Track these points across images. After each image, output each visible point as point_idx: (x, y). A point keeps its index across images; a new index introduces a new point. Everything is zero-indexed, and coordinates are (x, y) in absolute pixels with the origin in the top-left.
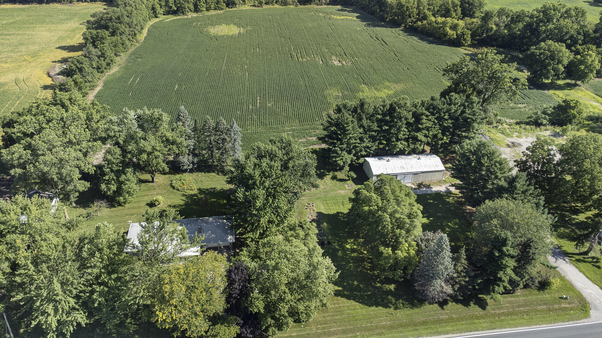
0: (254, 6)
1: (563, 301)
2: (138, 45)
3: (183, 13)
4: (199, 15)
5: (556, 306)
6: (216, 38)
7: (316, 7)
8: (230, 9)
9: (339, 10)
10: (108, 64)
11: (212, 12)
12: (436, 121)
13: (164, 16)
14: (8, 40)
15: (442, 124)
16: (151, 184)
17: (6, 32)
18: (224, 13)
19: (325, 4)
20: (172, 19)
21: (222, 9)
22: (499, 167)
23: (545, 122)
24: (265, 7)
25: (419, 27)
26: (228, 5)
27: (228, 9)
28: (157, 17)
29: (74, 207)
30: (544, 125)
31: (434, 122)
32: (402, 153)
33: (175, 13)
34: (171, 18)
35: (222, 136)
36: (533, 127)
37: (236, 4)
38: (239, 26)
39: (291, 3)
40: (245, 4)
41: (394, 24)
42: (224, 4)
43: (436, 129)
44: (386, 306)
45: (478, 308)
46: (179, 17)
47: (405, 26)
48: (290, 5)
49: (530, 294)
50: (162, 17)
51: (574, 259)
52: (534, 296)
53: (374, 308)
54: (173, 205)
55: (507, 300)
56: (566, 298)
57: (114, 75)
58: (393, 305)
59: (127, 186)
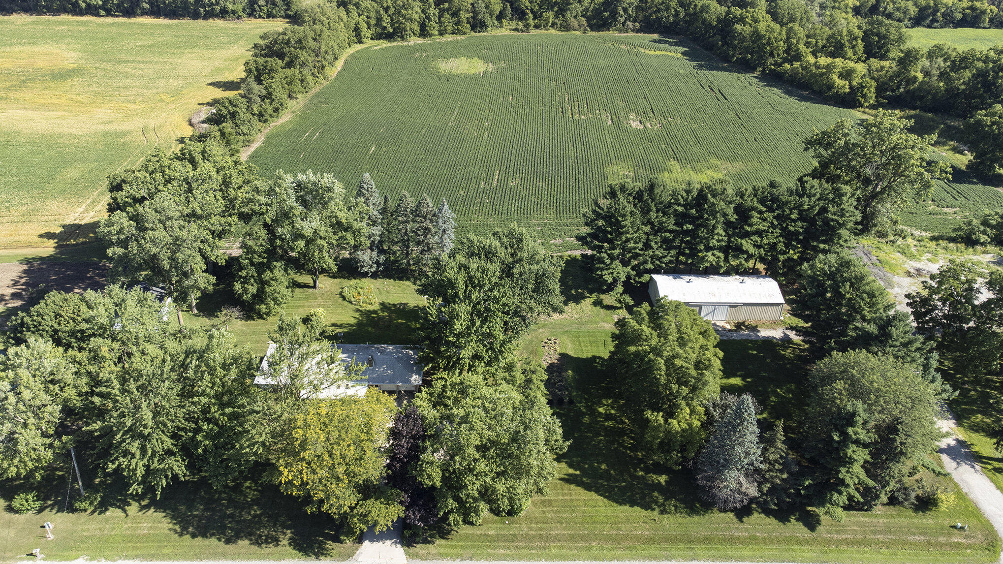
0: (516, 30)
1: (956, 532)
2: (326, 83)
3: (402, 38)
4: (428, 41)
5: (942, 539)
6: (448, 78)
7: (616, 34)
8: (478, 34)
9: (655, 41)
10: (276, 110)
11: (448, 38)
12: (776, 223)
13: (372, 41)
14: (142, 69)
15: (787, 227)
16: (311, 290)
17: (139, 59)
18: (465, 40)
19: (633, 31)
20: (384, 46)
21: (464, 33)
22: (868, 300)
23: (983, 238)
24: (533, 32)
25: (786, 72)
26: (473, 28)
27: (473, 34)
28: (361, 42)
29: (195, 315)
30: (983, 244)
31: (772, 223)
32: (712, 271)
33: (389, 37)
34: (383, 44)
35: (424, 224)
36: (962, 246)
37: (486, 27)
38: (486, 60)
39: (576, 27)
40: (501, 27)
41: (745, 66)
42: (468, 26)
43: (776, 235)
44: (647, 507)
45: (803, 527)
46: (395, 44)
47: (763, 71)
48: (574, 30)
49: (899, 516)
50: (368, 43)
51: (990, 467)
52: (906, 518)
53: (626, 508)
54: (339, 323)
55: (856, 519)
56: (962, 528)
57: (282, 126)
58: (659, 507)
59: (272, 288)
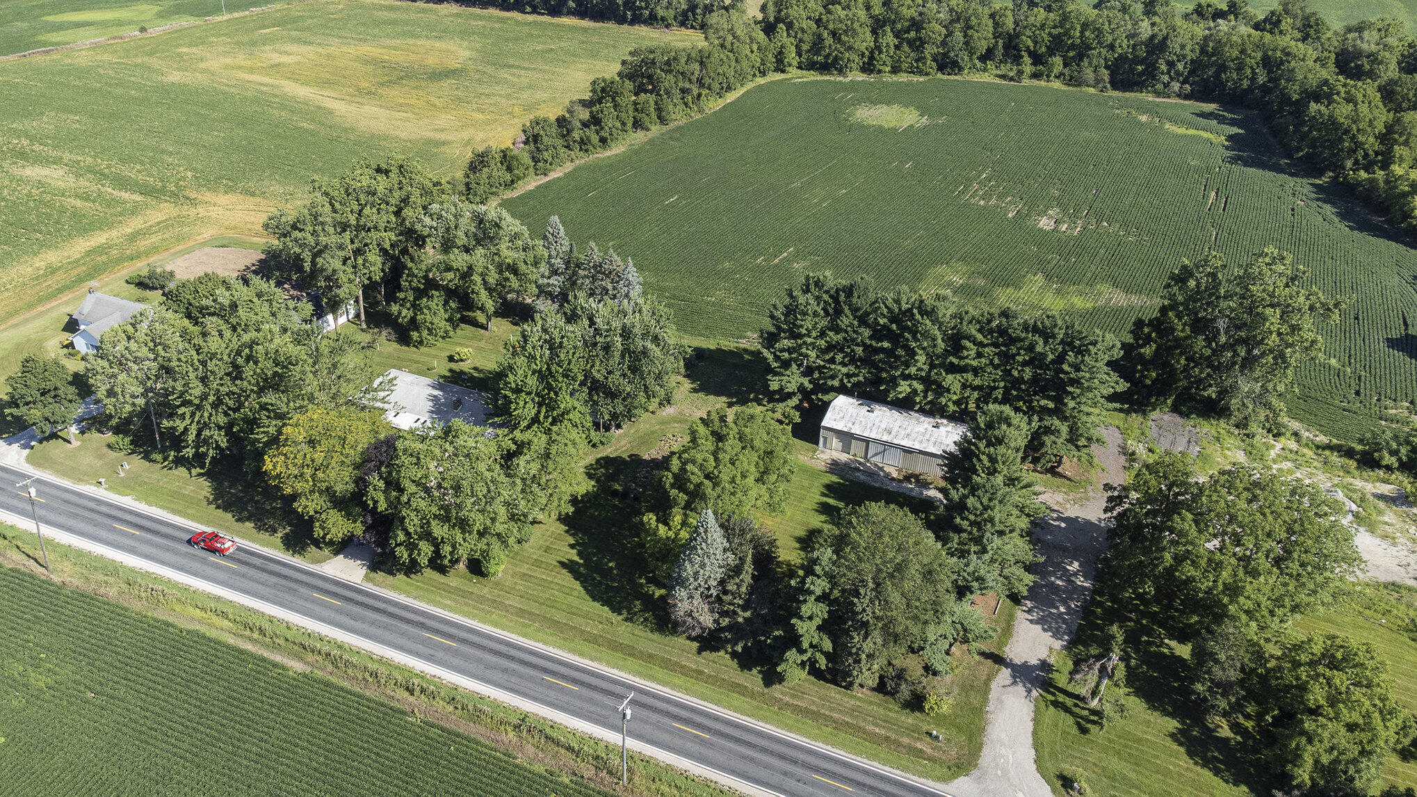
0: (1003, 77)
1: (928, 739)
2: (699, 116)
3: (841, 71)
4: (872, 78)
5: (905, 740)
6: (863, 127)
7: (1151, 98)
8: (945, 77)
9: (1202, 115)
10: (603, 141)
11: (903, 78)
12: (996, 361)
13: (799, 71)
14: (519, 76)
15: (1010, 370)
16: (483, 331)
17: (526, 65)
18: (925, 82)
19: (1179, 96)
20: (812, 78)
21: (927, 74)
23: (1388, 459)
24: (1026, 82)
26: (941, 68)
27: (939, 75)
28: (783, 71)
29: (362, 330)
31: (992, 361)
32: (904, 405)
33: (824, 68)
34: (813, 76)
36: (1352, 464)
37: (961, 69)
38: (923, 111)
39: (1092, 82)
40: (985, 70)
41: (1308, 167)
42: (934, 64)
43: (993, 377)
44: (616, 609)
45: (760, 680)
46: (827, 78)
48: (1088, 86)
49: (879, 705)
50: (793, 73)
51: (1050, 697)
52: (892, 711)
53: (597, 605)
54: (481, 368)
55: (823, 691)
56: (937, 738)
57: (603, 159)
58: (629, 613)
59: (423, 316)
